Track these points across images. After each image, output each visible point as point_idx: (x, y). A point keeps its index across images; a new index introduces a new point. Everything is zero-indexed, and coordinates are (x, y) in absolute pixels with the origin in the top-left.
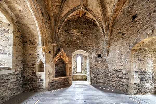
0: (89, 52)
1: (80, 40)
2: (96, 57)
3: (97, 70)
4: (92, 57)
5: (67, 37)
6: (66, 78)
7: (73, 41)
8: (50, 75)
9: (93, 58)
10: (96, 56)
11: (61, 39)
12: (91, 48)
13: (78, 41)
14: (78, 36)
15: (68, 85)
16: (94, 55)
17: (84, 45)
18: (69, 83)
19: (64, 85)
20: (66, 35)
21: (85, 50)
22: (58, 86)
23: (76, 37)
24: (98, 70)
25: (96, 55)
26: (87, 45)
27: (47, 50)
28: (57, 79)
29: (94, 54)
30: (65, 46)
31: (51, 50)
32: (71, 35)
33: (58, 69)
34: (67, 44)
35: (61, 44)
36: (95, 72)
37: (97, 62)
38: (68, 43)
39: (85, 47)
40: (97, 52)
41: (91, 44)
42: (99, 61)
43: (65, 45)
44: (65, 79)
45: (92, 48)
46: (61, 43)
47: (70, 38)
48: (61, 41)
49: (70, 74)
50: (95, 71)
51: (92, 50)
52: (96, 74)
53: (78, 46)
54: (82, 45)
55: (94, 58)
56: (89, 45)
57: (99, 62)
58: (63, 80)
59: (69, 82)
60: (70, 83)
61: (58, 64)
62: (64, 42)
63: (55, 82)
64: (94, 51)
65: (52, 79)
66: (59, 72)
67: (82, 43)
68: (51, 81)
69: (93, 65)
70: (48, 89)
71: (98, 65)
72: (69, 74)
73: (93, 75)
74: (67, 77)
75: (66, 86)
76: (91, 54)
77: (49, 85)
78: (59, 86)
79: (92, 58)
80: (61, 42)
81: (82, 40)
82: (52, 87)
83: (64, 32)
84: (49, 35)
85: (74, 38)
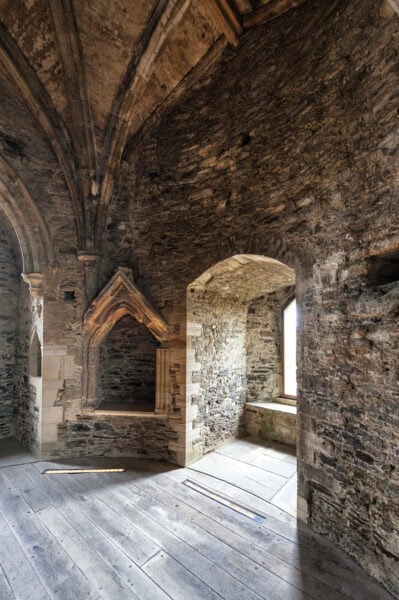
0: (290, 254)
1: (234, 196)
2: (346, 287)
3: (357, 412)
4: (319, 287)
5: (160, 204)
6: (153, 419)
7: (193, 213)
8: (69, 392)
9: (325, 296)
10: (345, 274)
11: (128, 226)
12: (308, 216)
13: (223, 205)
14: (223, 172)
15: (163, 461)
16: (333, 273)
17: (257, 215)
18: (169, 452)
19: (144, 452)
20: (154, 198)
21: (263, 252)
22: (109, 450)
23: (208, 187)
24: (365, 417)
25: (347, 263)
26: (276, 205)
27: (55, 285)
28: (109, 419)
29: (333, 262)
30: (152, 254)
31: (73, 284)
32: (184, 188)
33: (131, 368)
34: (159, 244)
35: (126, 249)
36: (339, 422)
37: (356, 336)
38: (164, 237)
39: (262, 228)
40: (358, 233)
41: (308, 190)
42: (377, 320)
43: (152, 251)
44: (147, 423)
45: (313, 219)
46: (126, 245)
47: (175, 205)
48: (129, 235)
49: (174, 401)
50: (336, 419)
51: (318, 228)
52: (350, 447)
53: (220, 235)
54: (242, 220)
55: (330, 296)
56: (294, 200)
57: (380, 336)
58: (137, 427)
59: (172, 446)
60: (175, 453)
61: (135, 348)
62: (143, 234)
63: (98, 427)
64: (329, 235)
65: (80, 413)
66: (140, 385)
67: (246, 209)
68: (72, 418)
69: (324, 361)
70: (56, 453)
71: (369, 364)
72: (168, 401)
73: (327, 453)
74: (160, 415)
75: (153, 460)
76: (306, 266)
77: (59, 434)
78: (115, 453)
79: (318, 298)
80: (128, 241)
81: (243, 190)
82: (80, 449)
83: (142, 188)
84: (64, 223)
85: (195, 197)
